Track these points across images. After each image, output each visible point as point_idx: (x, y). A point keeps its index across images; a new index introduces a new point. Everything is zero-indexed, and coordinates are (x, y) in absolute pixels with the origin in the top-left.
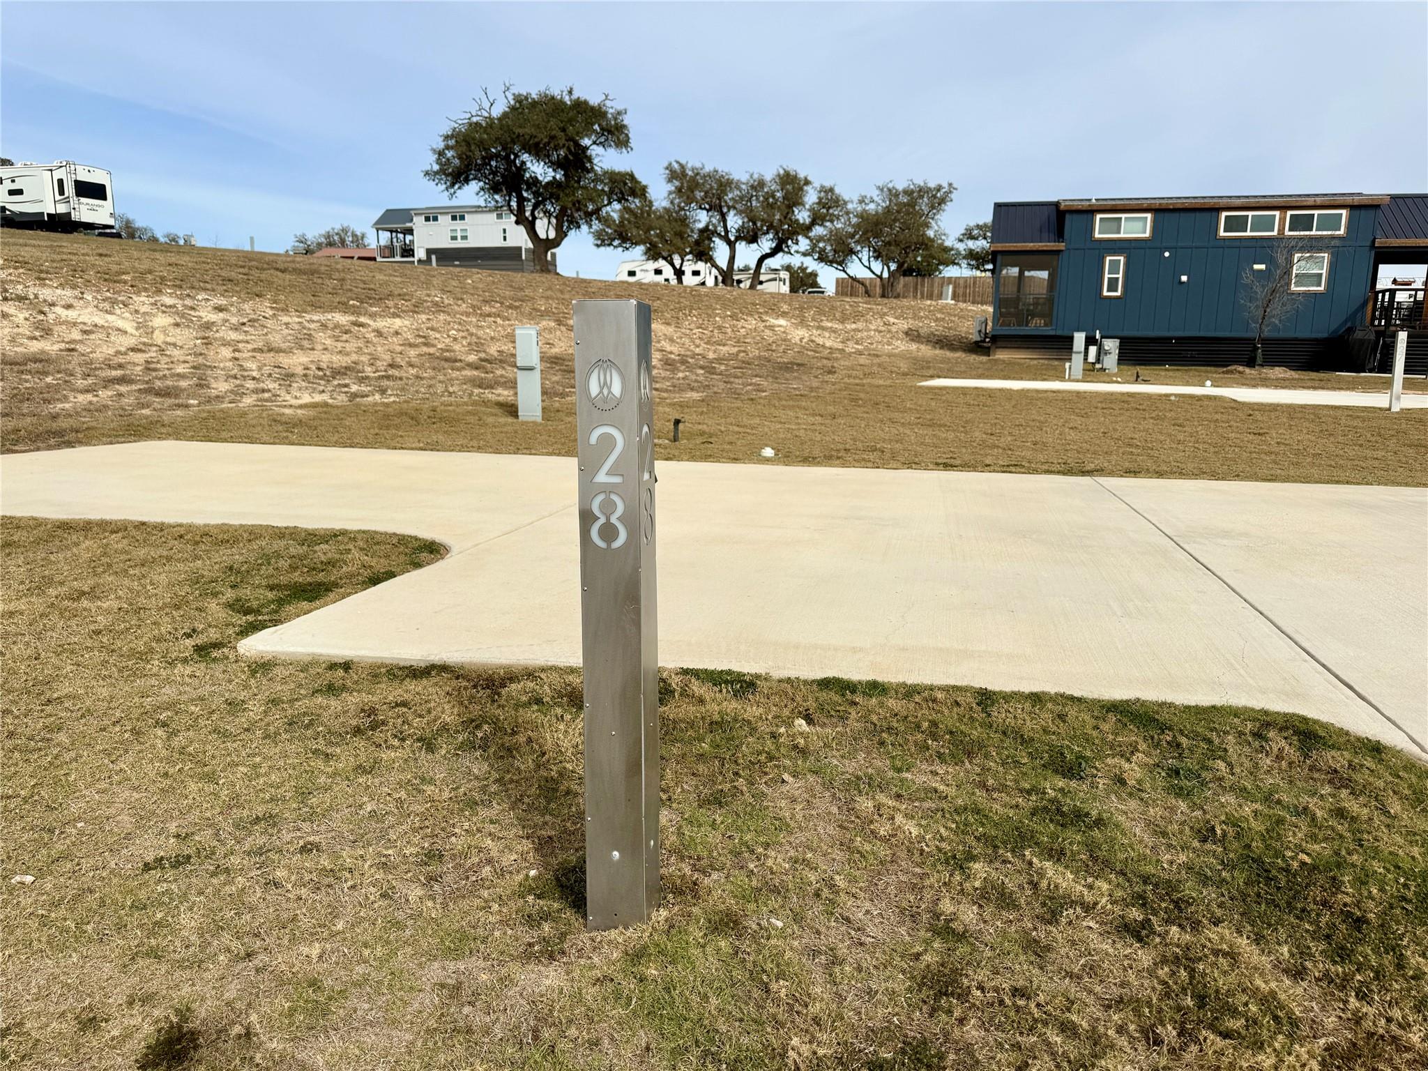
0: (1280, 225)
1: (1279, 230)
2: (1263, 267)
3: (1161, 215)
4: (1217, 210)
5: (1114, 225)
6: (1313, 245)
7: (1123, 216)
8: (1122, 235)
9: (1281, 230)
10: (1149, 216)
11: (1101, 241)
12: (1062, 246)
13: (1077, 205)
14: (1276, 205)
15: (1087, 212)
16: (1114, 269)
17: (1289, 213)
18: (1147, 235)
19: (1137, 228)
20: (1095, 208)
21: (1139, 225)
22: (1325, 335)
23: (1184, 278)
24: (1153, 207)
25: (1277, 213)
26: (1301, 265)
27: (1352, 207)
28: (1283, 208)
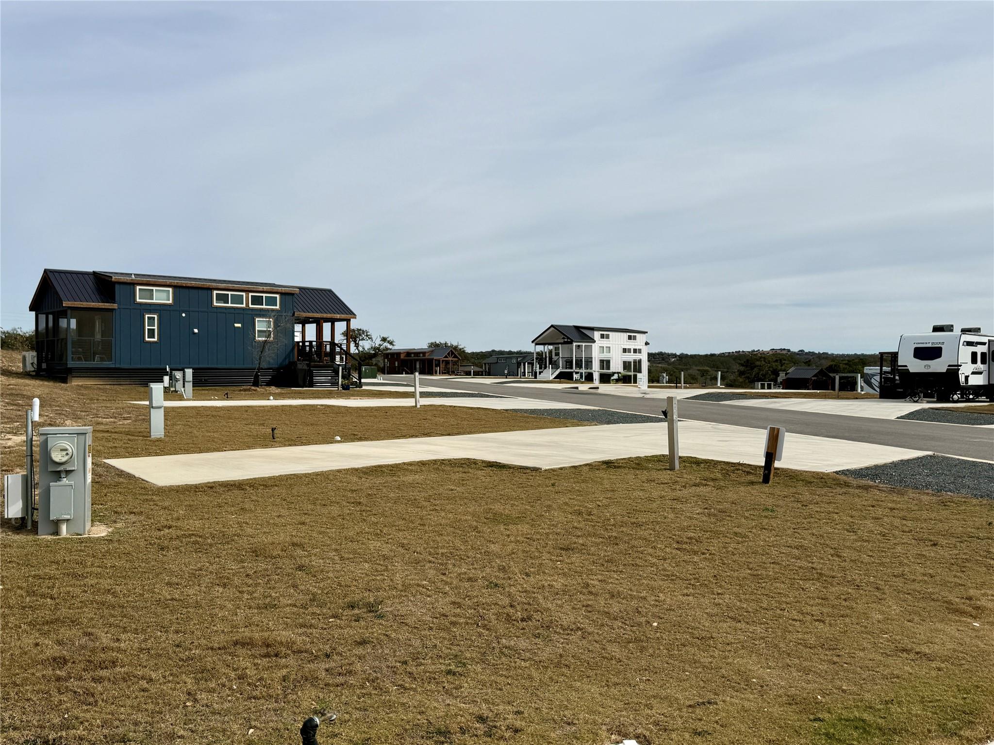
0: (246, 302)
1: (246, 304)
2: (239, 325)
3: (178, 290)
4: (211, 289)
5: (148, 293)
6: (262, 313)
7: (154, 288)
8: (154, 301)
9: (247, 304)
10: (170, 289)
11: (141, 304)
12: (115, 306)
13: (123, 279)
14: (243, 289)
15: (129, 284)
16: (152, 324)
17: (250, 294)
18: (170, 302)
19: (163, 297)
20: (136, 282)
21: (164, 295)
22: (277, 366)
23: (196, 331)
24: (173, 284)
25: (244, 294)
26: (261, 325)
27: (282, 294)
28: (247, 291)
